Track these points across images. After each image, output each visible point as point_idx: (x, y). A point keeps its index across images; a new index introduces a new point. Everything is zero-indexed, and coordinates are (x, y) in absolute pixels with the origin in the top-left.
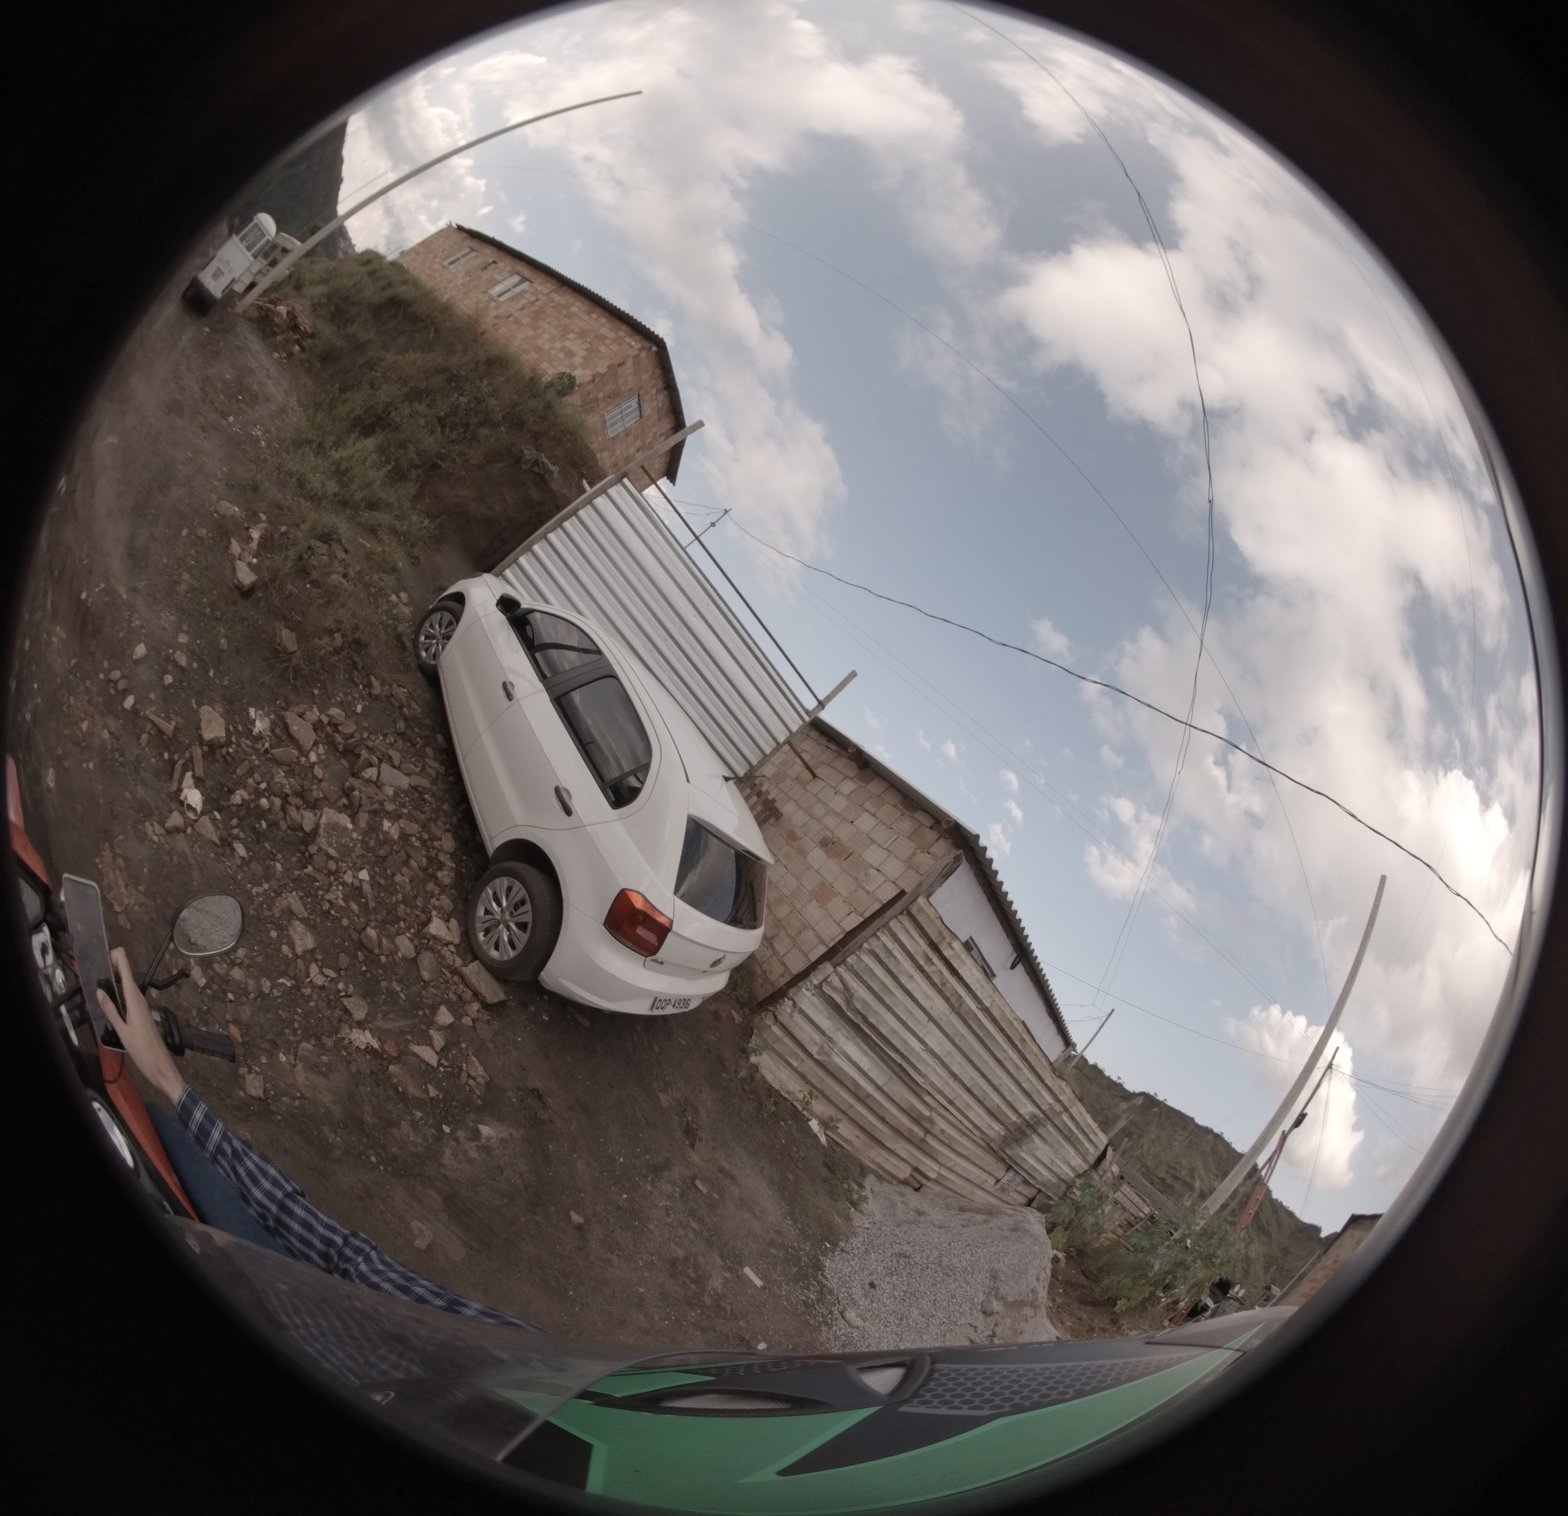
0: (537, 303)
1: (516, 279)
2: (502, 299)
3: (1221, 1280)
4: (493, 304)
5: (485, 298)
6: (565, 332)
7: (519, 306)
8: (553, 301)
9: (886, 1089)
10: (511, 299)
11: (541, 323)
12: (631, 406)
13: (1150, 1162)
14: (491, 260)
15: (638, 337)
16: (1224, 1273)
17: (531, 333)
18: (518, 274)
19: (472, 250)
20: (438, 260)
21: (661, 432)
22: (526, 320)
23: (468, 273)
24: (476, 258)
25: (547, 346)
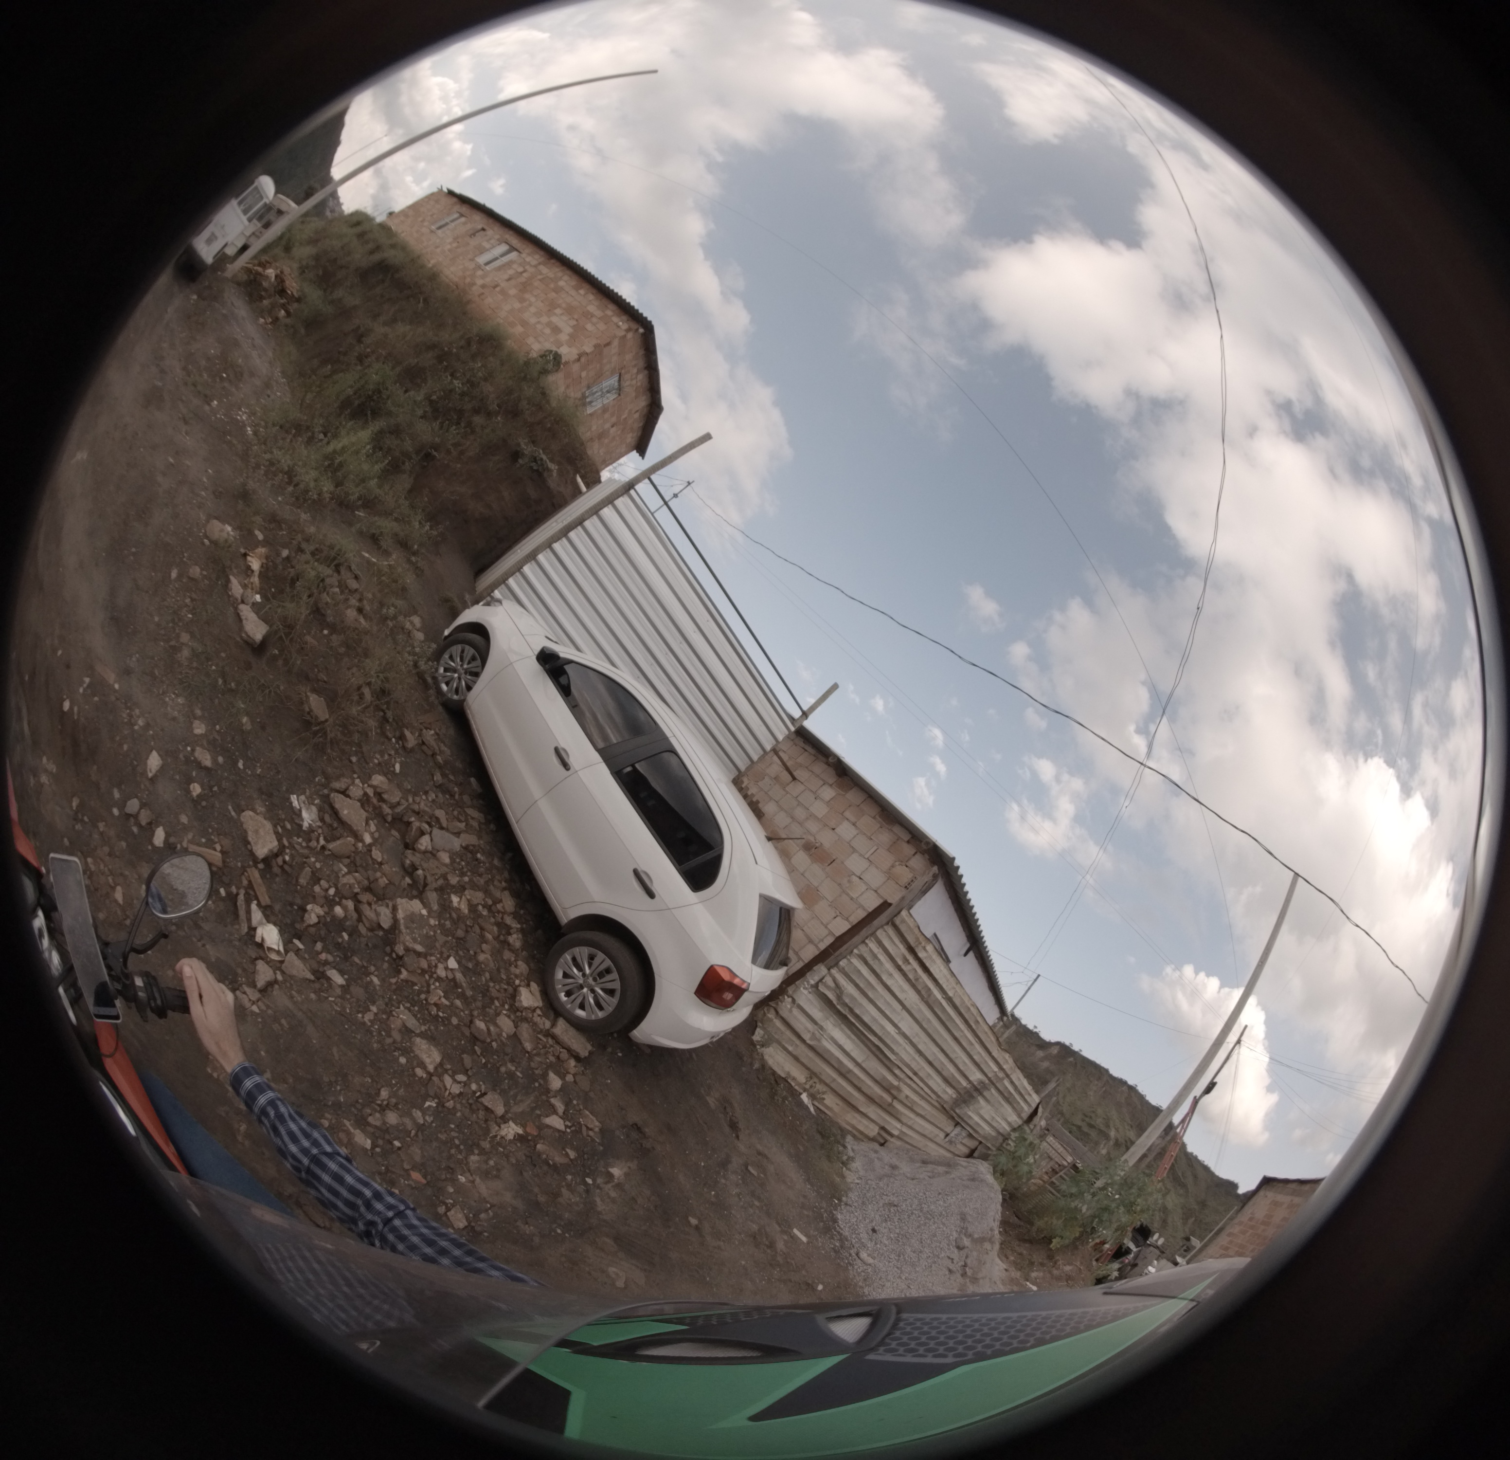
0: (525, 275)
1: (504, 248)
2: (488, 268)
4: (480, 273)
5: (471, 266)
6: (552, 306)
7: (506, 277)
8: (541, 274)
9: (864, 1065)
10: (499, 268)
11: (527, 296)
12: (611, 384)
14: (480, 226)
15: (625, 318)
16: (1144, 1220)
17: (517, 305)
18: (507, 242)
19: (462, 215)
20: (426, 224)
22: (513, 292)
23: (456, 239)
24: (465, 223)
25: (533, 320)
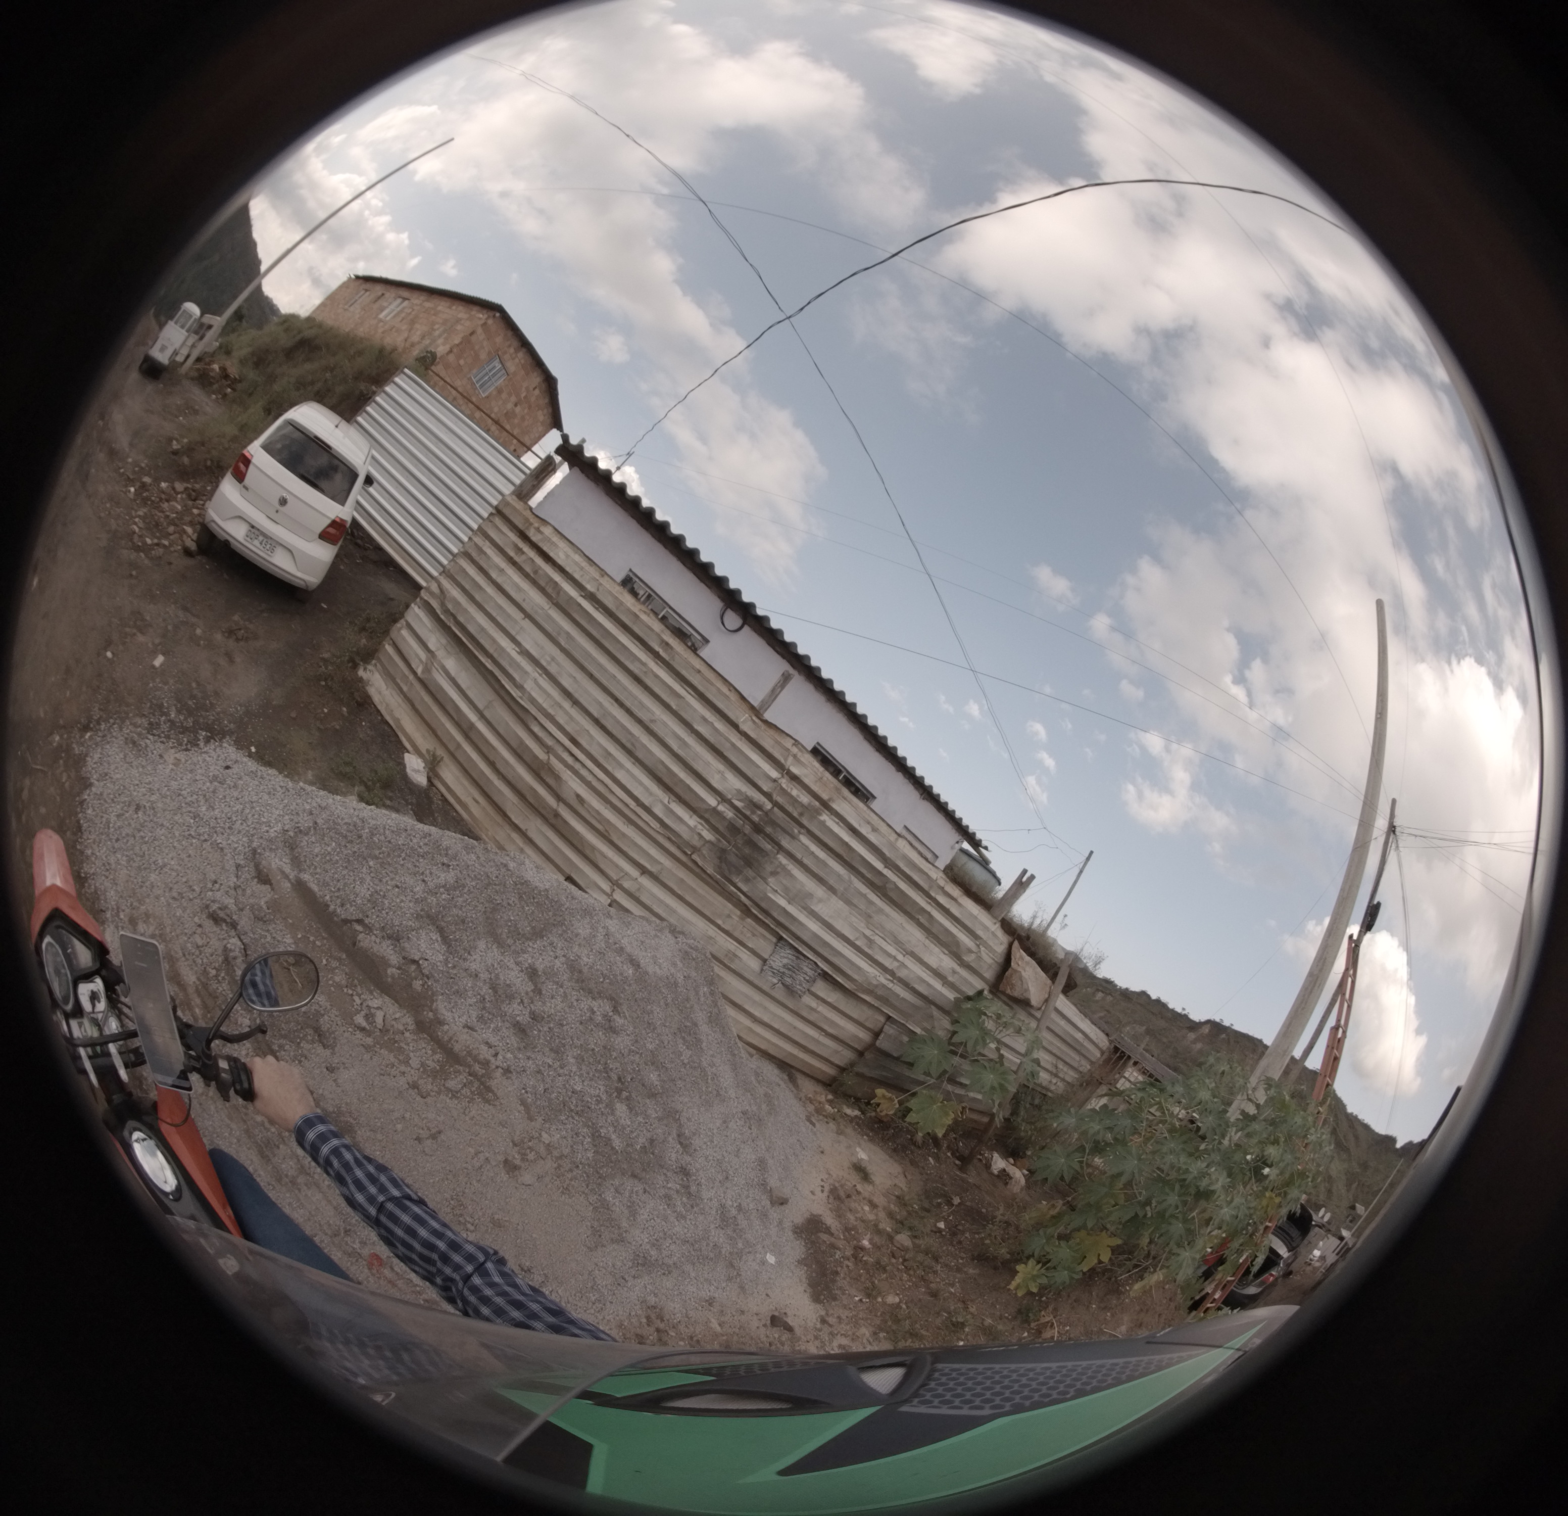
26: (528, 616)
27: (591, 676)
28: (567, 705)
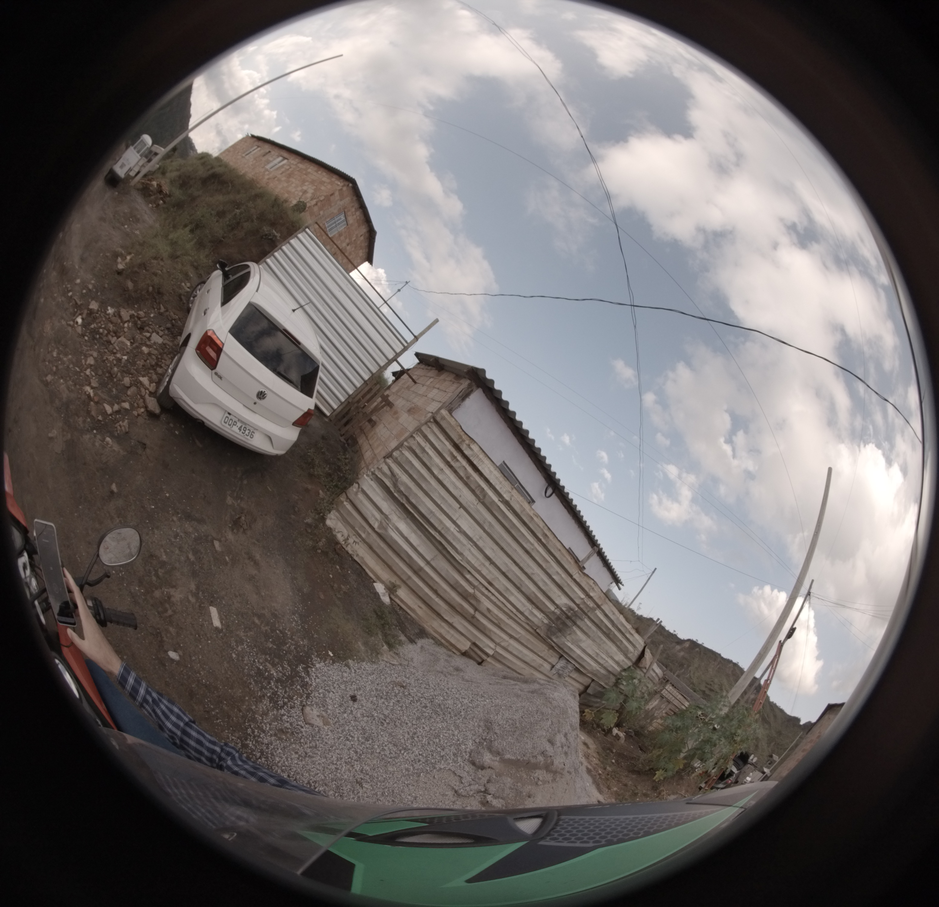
0: (290, 170)
1: (280, 158)
2: (272, 170)
3: (742, 753)
4: (267, 173)
5: (263, 170)
6: (304, 182)
7: (280, 172)
8: (299, 168)
10: (277, 169)
11: (291, 179)
12: (341, 219)
13: (695, 681)
14: (268, 151)
15: (342, 180)
16: (743, 748)
17: (285, 184)
18: (281, 156)
19: (258, 147)
20: (240, 154)
21: (361, 234)
22: (283, 179)
23: (255, 159)
24: (260, 151)
25: (293, 190)
26: (461, 506)
27: (502, 549)
28: (487, 563)
